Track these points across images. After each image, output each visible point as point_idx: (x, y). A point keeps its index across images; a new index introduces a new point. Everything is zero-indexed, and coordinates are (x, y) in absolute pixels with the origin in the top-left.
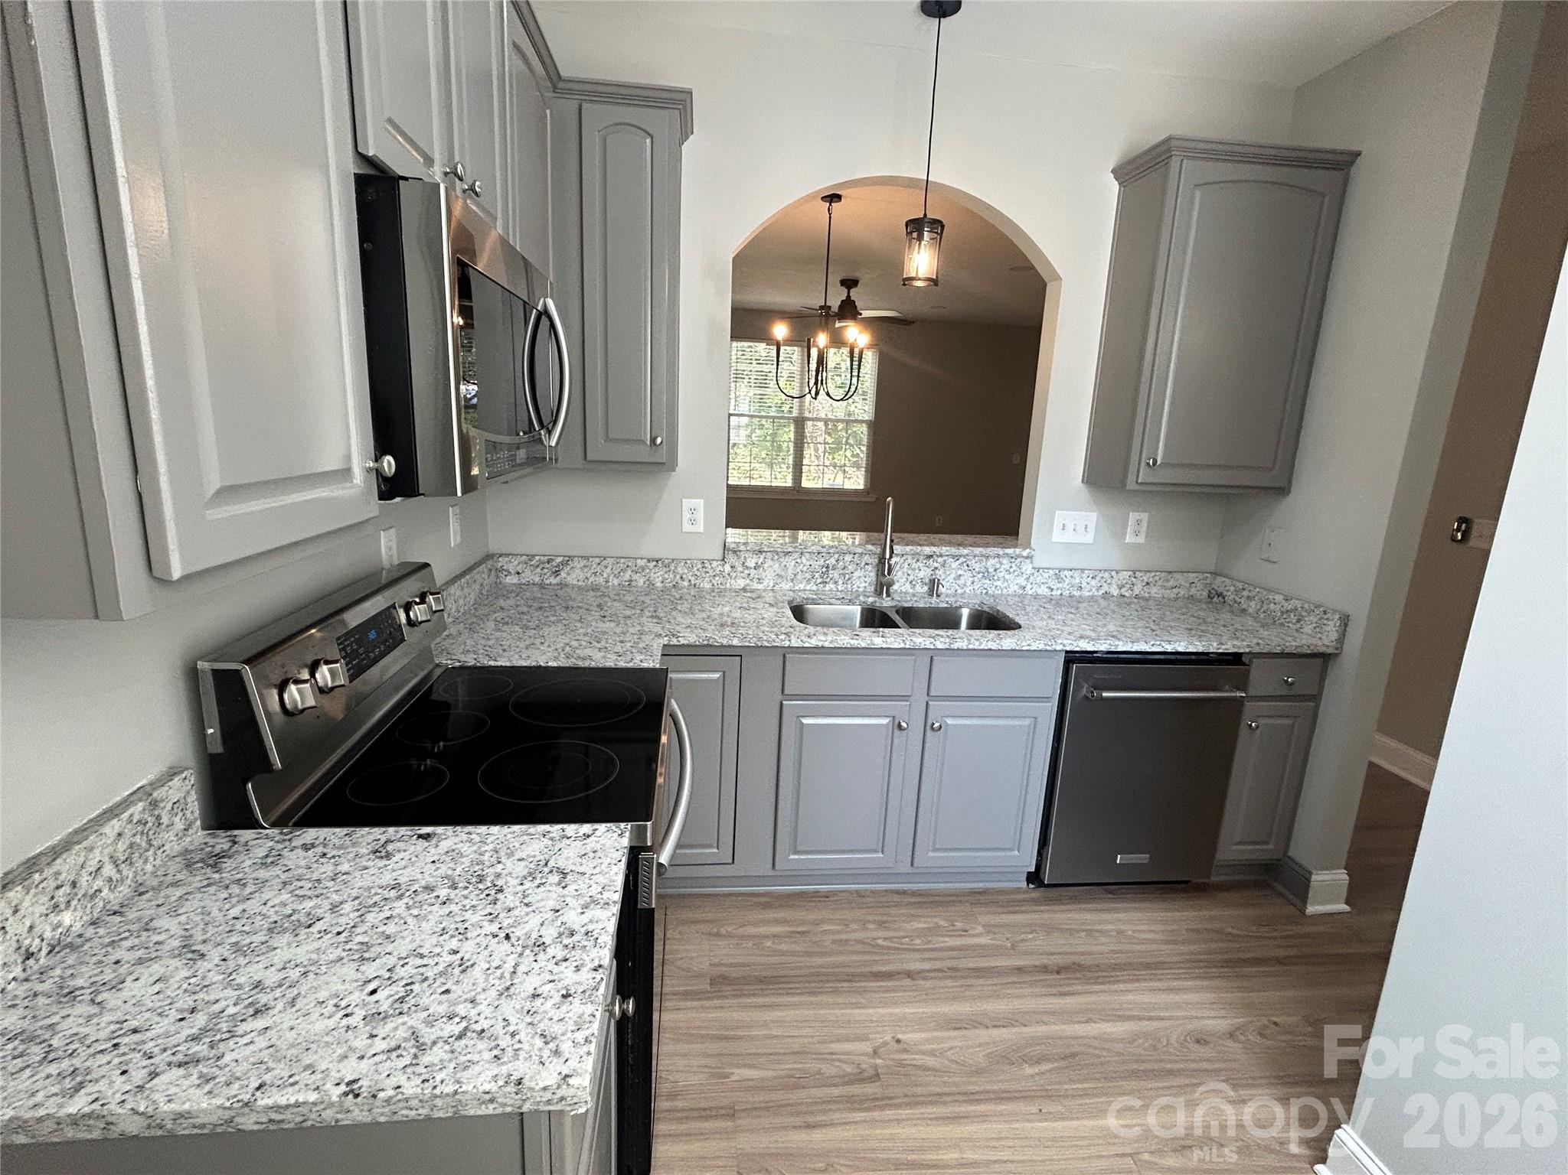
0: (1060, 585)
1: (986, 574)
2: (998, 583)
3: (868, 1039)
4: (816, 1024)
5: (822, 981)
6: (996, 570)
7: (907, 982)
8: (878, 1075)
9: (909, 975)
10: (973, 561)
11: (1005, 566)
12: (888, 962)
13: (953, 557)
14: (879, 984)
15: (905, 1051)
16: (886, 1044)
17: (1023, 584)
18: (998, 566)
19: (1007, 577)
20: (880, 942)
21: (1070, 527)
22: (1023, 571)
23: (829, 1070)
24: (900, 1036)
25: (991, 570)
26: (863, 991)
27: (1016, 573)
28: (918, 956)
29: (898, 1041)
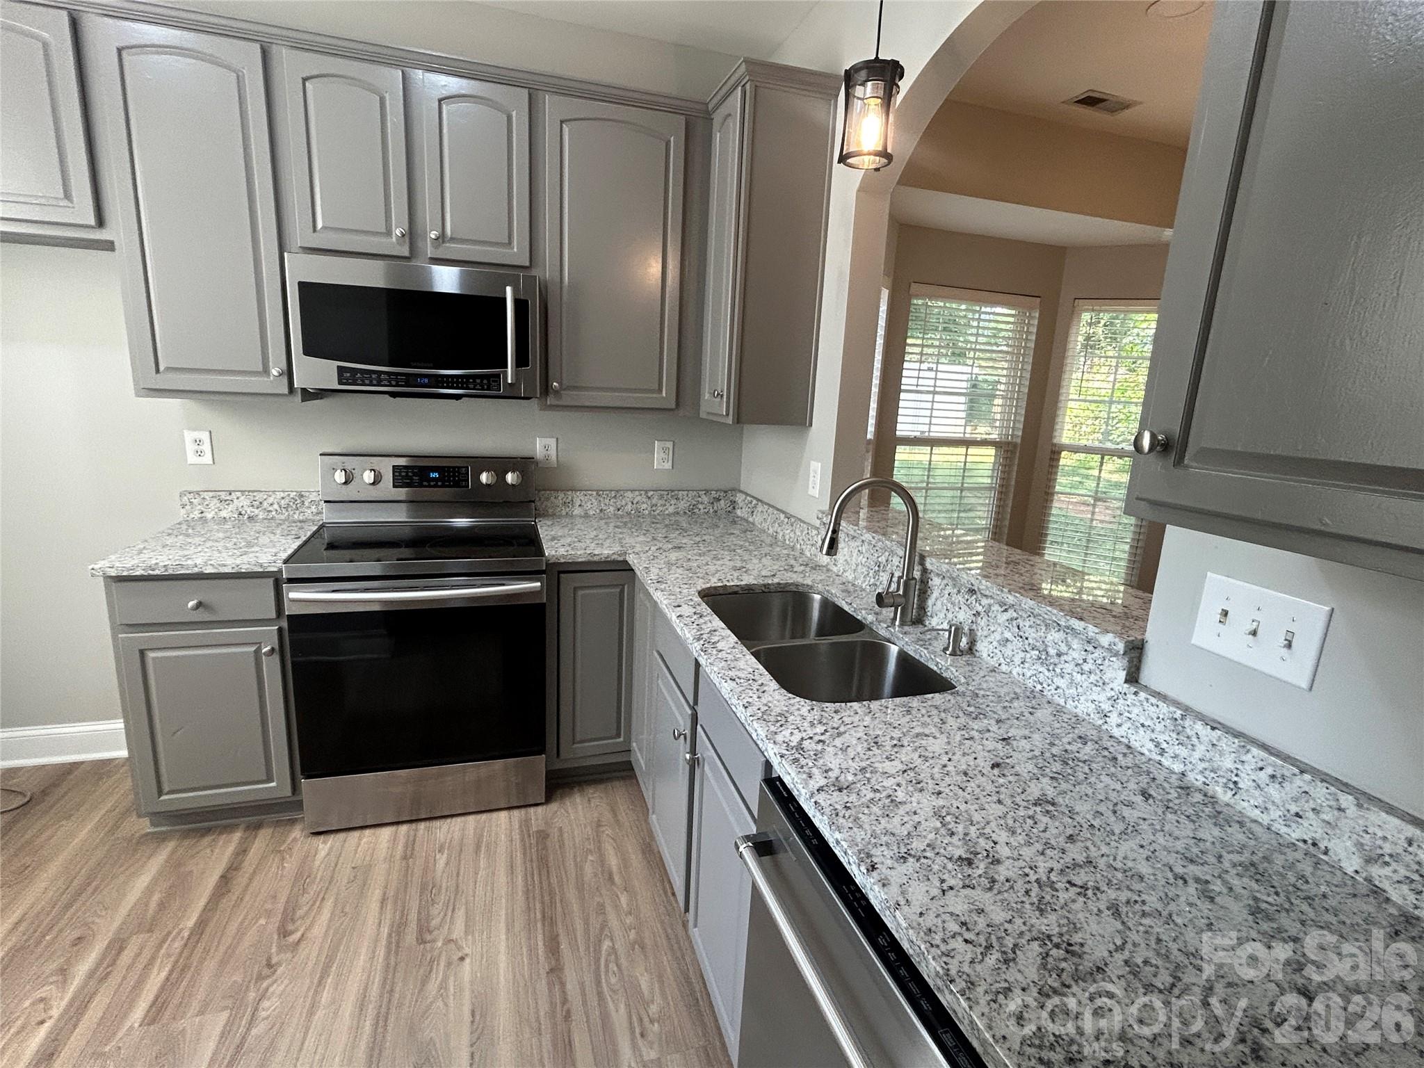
0: (1183, 752)
1: (1043, 657)
2: (1062, 683)
3: (466, 933)
4: (489, 899)
5: (542, 897)
6: (1059, 655)
7: (544, 966)
8: (424, 942)
9: (555, 971)
10: (1027, 624)
11: (1075, 655)
12: (574, 947)
13: (1002, 604)
14: (540, 944)
15: (449, 964)
16: (459, 948)
17: (1106, 706)
18: (1064, 648)
19: (1078, 677)
20: (606, 944)
21: (1241, 622)
22: (1106, 678)
23: (436, 910)
24: (468, 960)
25: (1052, 652)
26: (529, 926)
27: (1093, 678)
28: (588, 979)
29: (462, 959)
